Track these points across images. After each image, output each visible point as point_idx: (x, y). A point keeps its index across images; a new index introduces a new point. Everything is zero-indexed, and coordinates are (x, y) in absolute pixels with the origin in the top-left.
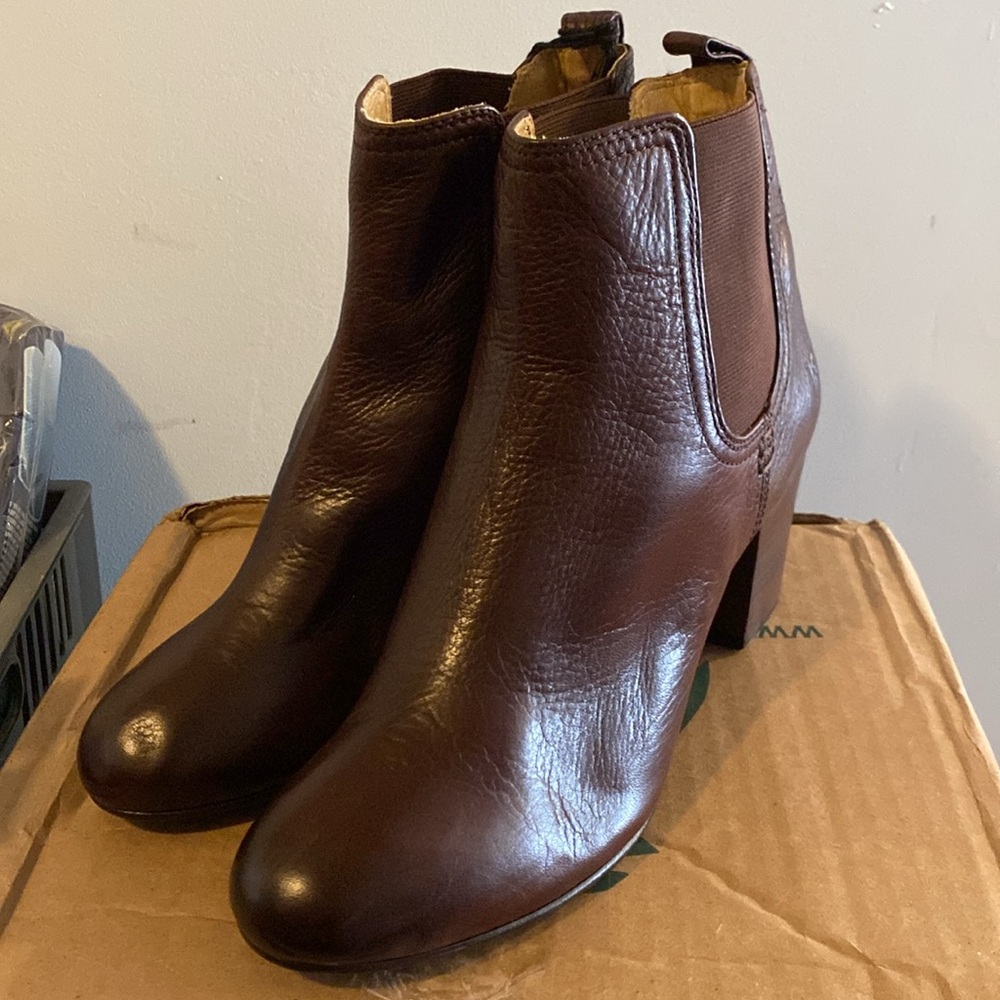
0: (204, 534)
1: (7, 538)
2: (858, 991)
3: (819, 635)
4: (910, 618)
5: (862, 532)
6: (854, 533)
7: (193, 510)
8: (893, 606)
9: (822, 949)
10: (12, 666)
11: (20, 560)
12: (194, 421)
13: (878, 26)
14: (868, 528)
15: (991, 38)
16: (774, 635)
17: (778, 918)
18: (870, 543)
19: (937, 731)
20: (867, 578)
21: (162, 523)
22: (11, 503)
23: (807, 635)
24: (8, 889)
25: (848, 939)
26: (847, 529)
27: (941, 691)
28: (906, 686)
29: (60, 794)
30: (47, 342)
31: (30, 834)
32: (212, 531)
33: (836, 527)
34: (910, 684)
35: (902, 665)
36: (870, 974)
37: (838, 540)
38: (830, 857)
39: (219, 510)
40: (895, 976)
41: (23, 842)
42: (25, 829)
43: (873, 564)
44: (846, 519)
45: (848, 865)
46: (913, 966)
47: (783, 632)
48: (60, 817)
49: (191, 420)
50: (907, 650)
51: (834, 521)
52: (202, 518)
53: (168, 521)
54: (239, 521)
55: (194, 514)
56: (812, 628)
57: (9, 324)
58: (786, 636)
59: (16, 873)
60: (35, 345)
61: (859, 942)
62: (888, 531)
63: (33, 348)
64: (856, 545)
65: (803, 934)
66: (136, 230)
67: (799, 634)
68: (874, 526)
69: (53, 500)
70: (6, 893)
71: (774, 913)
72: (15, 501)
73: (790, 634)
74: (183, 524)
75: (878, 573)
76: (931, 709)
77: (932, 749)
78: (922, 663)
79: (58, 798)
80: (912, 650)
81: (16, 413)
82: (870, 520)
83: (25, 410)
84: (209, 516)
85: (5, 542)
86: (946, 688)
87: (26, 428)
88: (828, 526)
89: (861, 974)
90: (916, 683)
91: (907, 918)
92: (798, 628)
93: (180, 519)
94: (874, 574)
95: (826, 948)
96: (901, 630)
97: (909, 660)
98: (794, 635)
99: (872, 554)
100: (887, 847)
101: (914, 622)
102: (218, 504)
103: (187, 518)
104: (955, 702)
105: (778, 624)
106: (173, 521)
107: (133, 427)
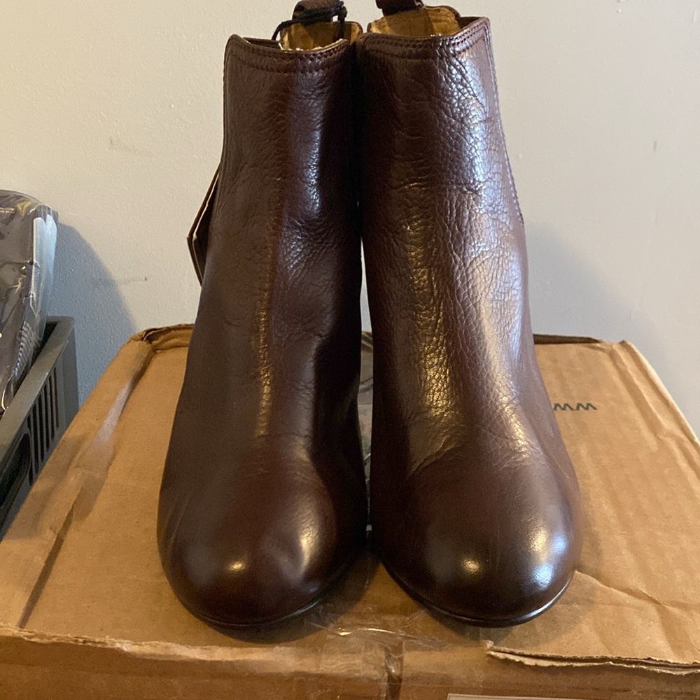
0: (158, 351)
1: (22, 347)
2: (651, 620)
3: (595, 408)
4: (656, 398)
5: (616, 347)
6: (610, 349)
7: (152, 332)
8: (643, 391)
9: (624, 595)
10: (25, 435)
11: (30, 364)
12: (146, 279)
13: (620, 11)
14: (619, 346)
15: (694, 21)
16: (564, 409)
17: (590, 577)
18: (622, 354)
19: (684, 465)
20: (623, 375)
21: (129, 342)
22: (25, 322)
23: (587, 409)
24: (43, 564)
25: (640, 589)
26: (605, 346)
27: (683, 441)
28: (659, 438)
29: (73, 507)
30: (48, 216)
31: (55, 532)
32: (164, 349)
33: (598, 345)
34: (661, 437)
35: (654, 426)
36: (658, 610)
37: (600, 353)
38: (620, 540)
39: (169, 334)
40: (675, 611)
41: (50, 537)
42: (51, 529)
43: (626, 366)
44: (604, 340)
45: (633, 545)
46: (687, 604)
47: (570, 407)
48: (74, 523)
49: (144, 279)
50: (656, 417)
51: (596, 341)
52: (157, 339)
53: (132, 341)
54: (183, 342)
55: (151, 336)
56: (589, 405)
57: (22, 204)
58: (572, 409)
59: (47, 555)
60: (41, 217)
61: (648, 590)
62: (633, 346)
63: (40, 218)
64: (612, 355)
65: (609, 587)
66: (112, 142)
67: (581, 408)
68: (623, 343)
69: (50, 328)
70: (42, 567)
71: (588, 574)
72: (27, 322)
73: (575, 408)
74: (144, 343)
75: (630, 371)
76: (677, 453)
77: (681, 475)
78: (667, 424)
79: (72, 510)
80: (659, 417)
81: (28, 262)
82: (620, 340)
83: (35, 260)
84: (162, 338)
85: (21, 349)
86: (686, 439)
87: (35, 273)
88: (593, 344)
89: (652, 610)
90: (665, 436)
91: (679, 575)
92: (579, 405)
93: (142, 339)
94: (627, 372)
95: (625, 594)
96: (651, 405)
97: (658, 422)
98: (578, 409)
99: (624, 361)
100: (659, 534)
101: (659, 401)
102: (169, 329)
103: (147, 338)
104: (692, 446)
105: (566, 402)
106: (137, 340)
107: (103, 283)
